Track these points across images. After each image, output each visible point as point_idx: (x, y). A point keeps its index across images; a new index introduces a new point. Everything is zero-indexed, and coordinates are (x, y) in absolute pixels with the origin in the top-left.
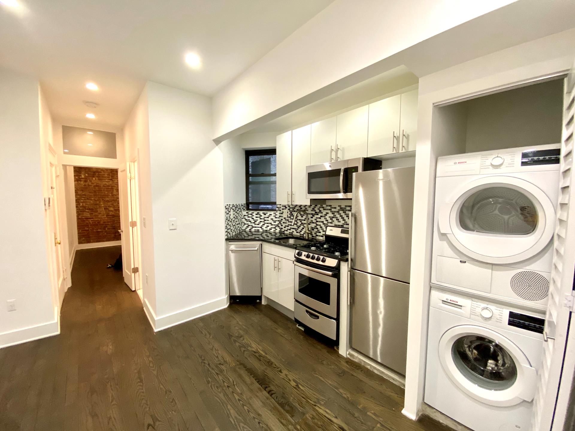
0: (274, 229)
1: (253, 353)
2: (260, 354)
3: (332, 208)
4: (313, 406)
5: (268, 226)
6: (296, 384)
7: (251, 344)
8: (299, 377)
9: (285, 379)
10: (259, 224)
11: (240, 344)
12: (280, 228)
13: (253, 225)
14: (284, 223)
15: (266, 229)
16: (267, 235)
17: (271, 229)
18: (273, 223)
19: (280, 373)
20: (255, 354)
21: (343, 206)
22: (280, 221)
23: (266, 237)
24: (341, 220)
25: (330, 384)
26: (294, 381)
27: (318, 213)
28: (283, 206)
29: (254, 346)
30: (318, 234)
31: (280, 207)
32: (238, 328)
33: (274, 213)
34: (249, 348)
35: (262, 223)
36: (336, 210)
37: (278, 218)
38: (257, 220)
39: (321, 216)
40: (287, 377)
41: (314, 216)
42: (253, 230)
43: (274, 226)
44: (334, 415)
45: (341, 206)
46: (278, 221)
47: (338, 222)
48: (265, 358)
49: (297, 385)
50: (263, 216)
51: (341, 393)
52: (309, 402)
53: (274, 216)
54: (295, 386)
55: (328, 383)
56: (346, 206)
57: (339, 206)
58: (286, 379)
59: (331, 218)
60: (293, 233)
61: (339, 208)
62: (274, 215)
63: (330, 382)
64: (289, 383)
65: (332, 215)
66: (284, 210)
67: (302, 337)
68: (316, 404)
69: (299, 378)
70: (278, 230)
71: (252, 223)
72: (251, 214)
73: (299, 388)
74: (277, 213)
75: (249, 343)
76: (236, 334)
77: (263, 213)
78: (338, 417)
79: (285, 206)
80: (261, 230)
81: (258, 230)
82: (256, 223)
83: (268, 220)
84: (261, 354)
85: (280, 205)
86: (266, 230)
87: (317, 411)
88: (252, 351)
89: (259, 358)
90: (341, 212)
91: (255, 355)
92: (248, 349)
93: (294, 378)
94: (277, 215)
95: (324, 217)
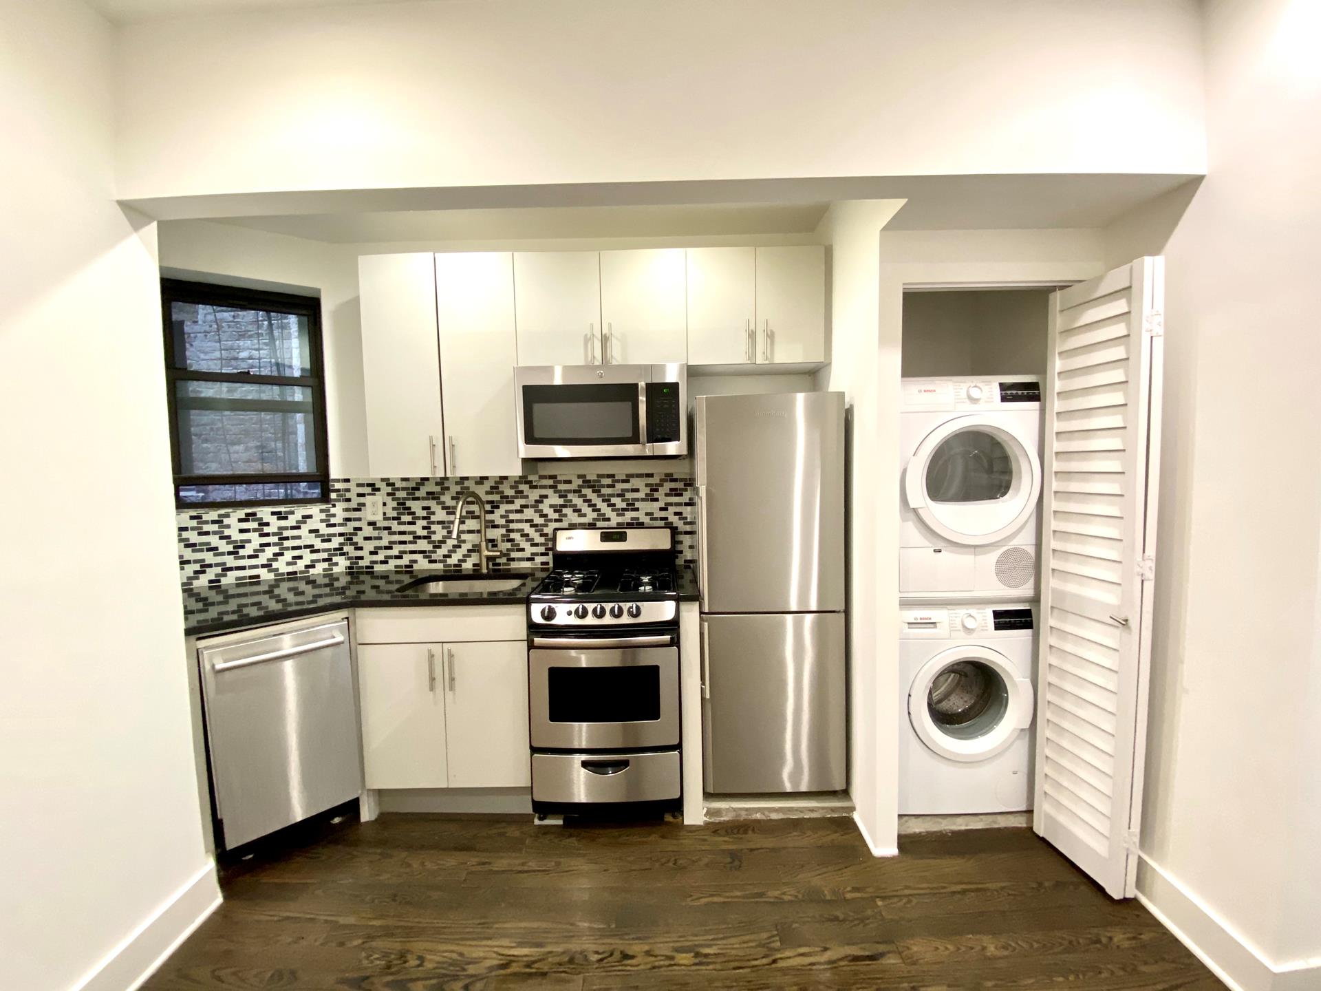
0: (326, 565)
1: (502, 972)
2: (525, 959)
3: (560, 482)
4: (773, 966)
5: (300, 557)
6: (692, 954)
7: (461, 954)
8: (680, 934)
9: (657, 964)
10: (257, 556)
11: (426, 979)
12: (349, 558)
13: (230, 561)
14: (366, 539)
15: (291, 569)
16: (297, 588)
17: (313, 566)
18: (318, 544)
19: (629, 962)
20: (508, 971)
21: (592, 477)
22: (349, 538)
23: (291, 597)
24: (586, 509)
25: (743, 897)
26: (678, 950)
27: (512, 497)
28: (359, 485)
29: (477, 953)
30: (514, 555)
31: (348, 490)
32: (360, 941)
33: (322, 511)
34: (471, 970)
35: (269, 552)
36: (573, 487)
37: (340, 525)
38: (249, 541)
39: (526, 506)
40: (656, 956)
41: (498, 507)
42: (229, 579)
43: (325, 555)
44: (817, 949)
45: (584, 476)
46: (341, 535)
47: (579, 516)
48: (550, 960)
49: (697, 955)
50: (275, 524)
51: (776, 897)
52: (756, 966)
53: (322, 521)
54: (697, 961)
55: (736, 897)
56: (600, 476)
57: (579, 477)
58: (662, 963)
59: (558, 508)
60: (414, 565)
61: (580, 482)
62: (323, 516)
63: (738, 894)
64: (675, 965)
65: (561, 501)
66: (368, 497)
67: (573, 841)
68: (774, 958)
69: (680, 937)
70: (342, 564)
71: (223, 554)
72: (214, 522)
73: (706, 956)
74: (333, 511)
75: (455, 956)
76: (372, 962)
77: (273, 513)
78: (828, 946)
79: (372, 485)
80: (265, 575)
81: (251, 577)
82: (242, 552)
83: (299, 537)
84: (526, 956)
85: (347, 481)
86: (289, 574)
87: (788, 968)
88: (491, 969)
89: (534, 970)
90: (588, 492)
91: (515, 974)
92: (472, 976)
93: (671, 945)
94: (334, 515)
95: (532, 506)
